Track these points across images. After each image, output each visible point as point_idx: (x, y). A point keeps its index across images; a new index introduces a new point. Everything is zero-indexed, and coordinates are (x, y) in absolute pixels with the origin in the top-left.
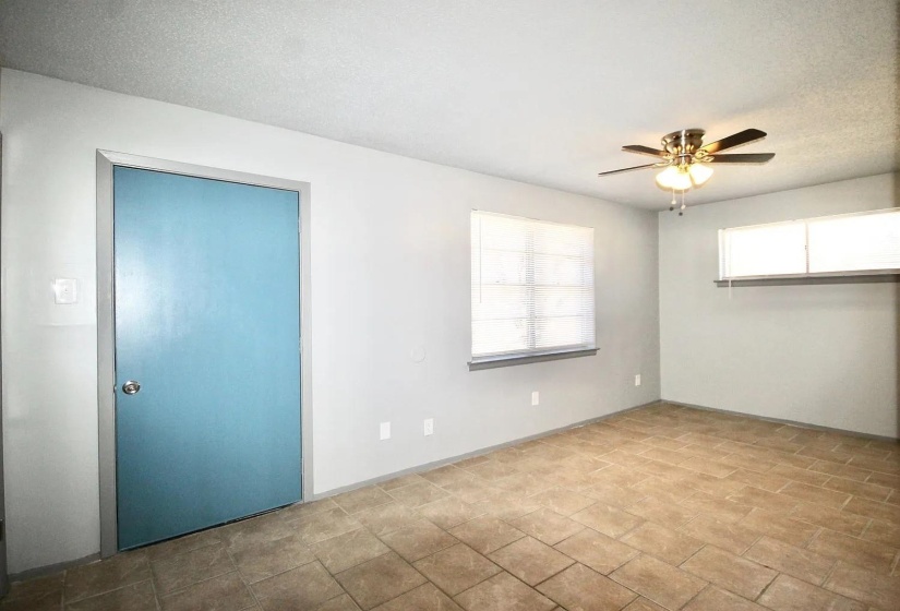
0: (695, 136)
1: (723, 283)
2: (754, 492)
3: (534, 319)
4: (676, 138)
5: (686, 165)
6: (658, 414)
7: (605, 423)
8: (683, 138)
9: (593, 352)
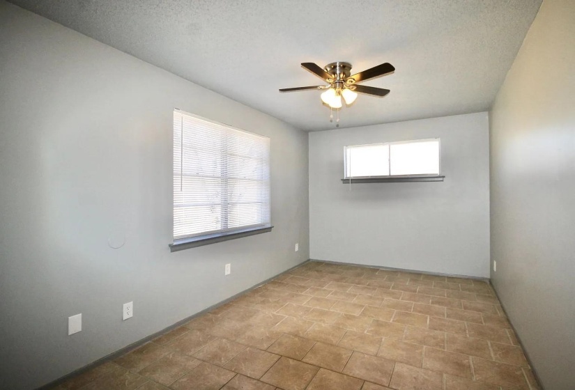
0: (346, 67)
1: (346, 181)
2: (379, 324)
3: (227, 206)
4: (333, 67)
5: (340, 89)
6: (310, 269)
7: (277, 281)
8: (338, 68)
9: (269, 229)
